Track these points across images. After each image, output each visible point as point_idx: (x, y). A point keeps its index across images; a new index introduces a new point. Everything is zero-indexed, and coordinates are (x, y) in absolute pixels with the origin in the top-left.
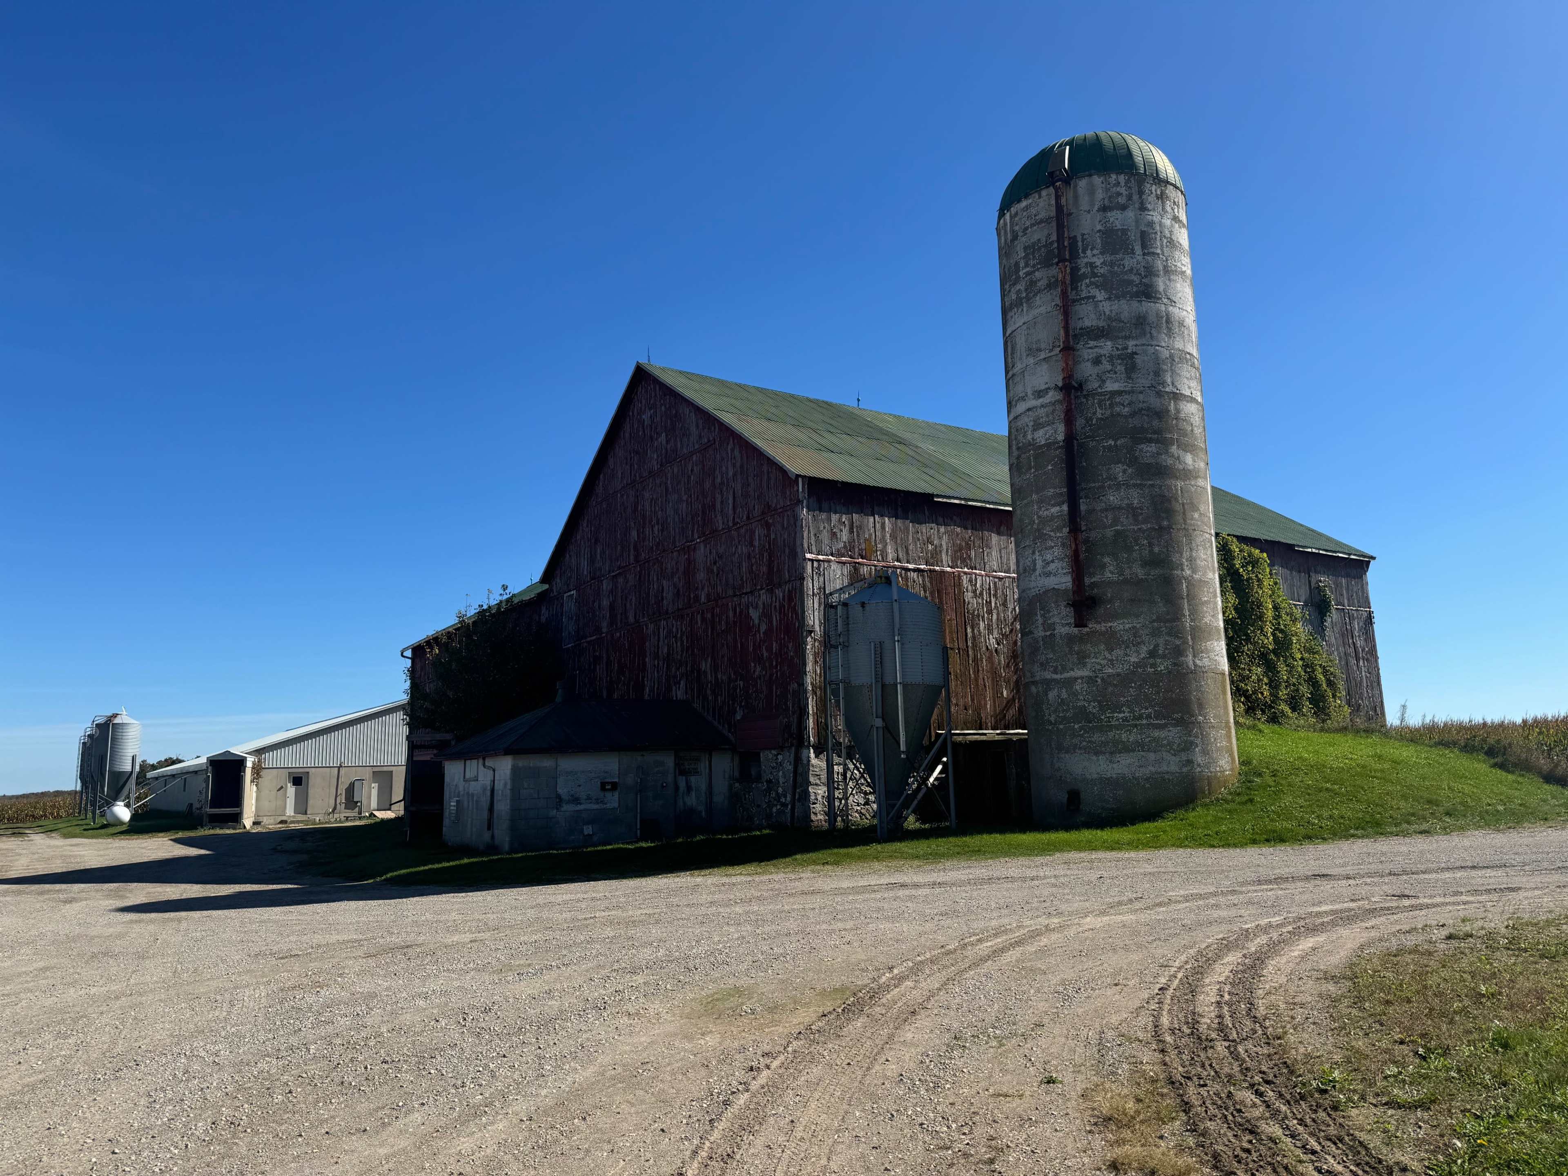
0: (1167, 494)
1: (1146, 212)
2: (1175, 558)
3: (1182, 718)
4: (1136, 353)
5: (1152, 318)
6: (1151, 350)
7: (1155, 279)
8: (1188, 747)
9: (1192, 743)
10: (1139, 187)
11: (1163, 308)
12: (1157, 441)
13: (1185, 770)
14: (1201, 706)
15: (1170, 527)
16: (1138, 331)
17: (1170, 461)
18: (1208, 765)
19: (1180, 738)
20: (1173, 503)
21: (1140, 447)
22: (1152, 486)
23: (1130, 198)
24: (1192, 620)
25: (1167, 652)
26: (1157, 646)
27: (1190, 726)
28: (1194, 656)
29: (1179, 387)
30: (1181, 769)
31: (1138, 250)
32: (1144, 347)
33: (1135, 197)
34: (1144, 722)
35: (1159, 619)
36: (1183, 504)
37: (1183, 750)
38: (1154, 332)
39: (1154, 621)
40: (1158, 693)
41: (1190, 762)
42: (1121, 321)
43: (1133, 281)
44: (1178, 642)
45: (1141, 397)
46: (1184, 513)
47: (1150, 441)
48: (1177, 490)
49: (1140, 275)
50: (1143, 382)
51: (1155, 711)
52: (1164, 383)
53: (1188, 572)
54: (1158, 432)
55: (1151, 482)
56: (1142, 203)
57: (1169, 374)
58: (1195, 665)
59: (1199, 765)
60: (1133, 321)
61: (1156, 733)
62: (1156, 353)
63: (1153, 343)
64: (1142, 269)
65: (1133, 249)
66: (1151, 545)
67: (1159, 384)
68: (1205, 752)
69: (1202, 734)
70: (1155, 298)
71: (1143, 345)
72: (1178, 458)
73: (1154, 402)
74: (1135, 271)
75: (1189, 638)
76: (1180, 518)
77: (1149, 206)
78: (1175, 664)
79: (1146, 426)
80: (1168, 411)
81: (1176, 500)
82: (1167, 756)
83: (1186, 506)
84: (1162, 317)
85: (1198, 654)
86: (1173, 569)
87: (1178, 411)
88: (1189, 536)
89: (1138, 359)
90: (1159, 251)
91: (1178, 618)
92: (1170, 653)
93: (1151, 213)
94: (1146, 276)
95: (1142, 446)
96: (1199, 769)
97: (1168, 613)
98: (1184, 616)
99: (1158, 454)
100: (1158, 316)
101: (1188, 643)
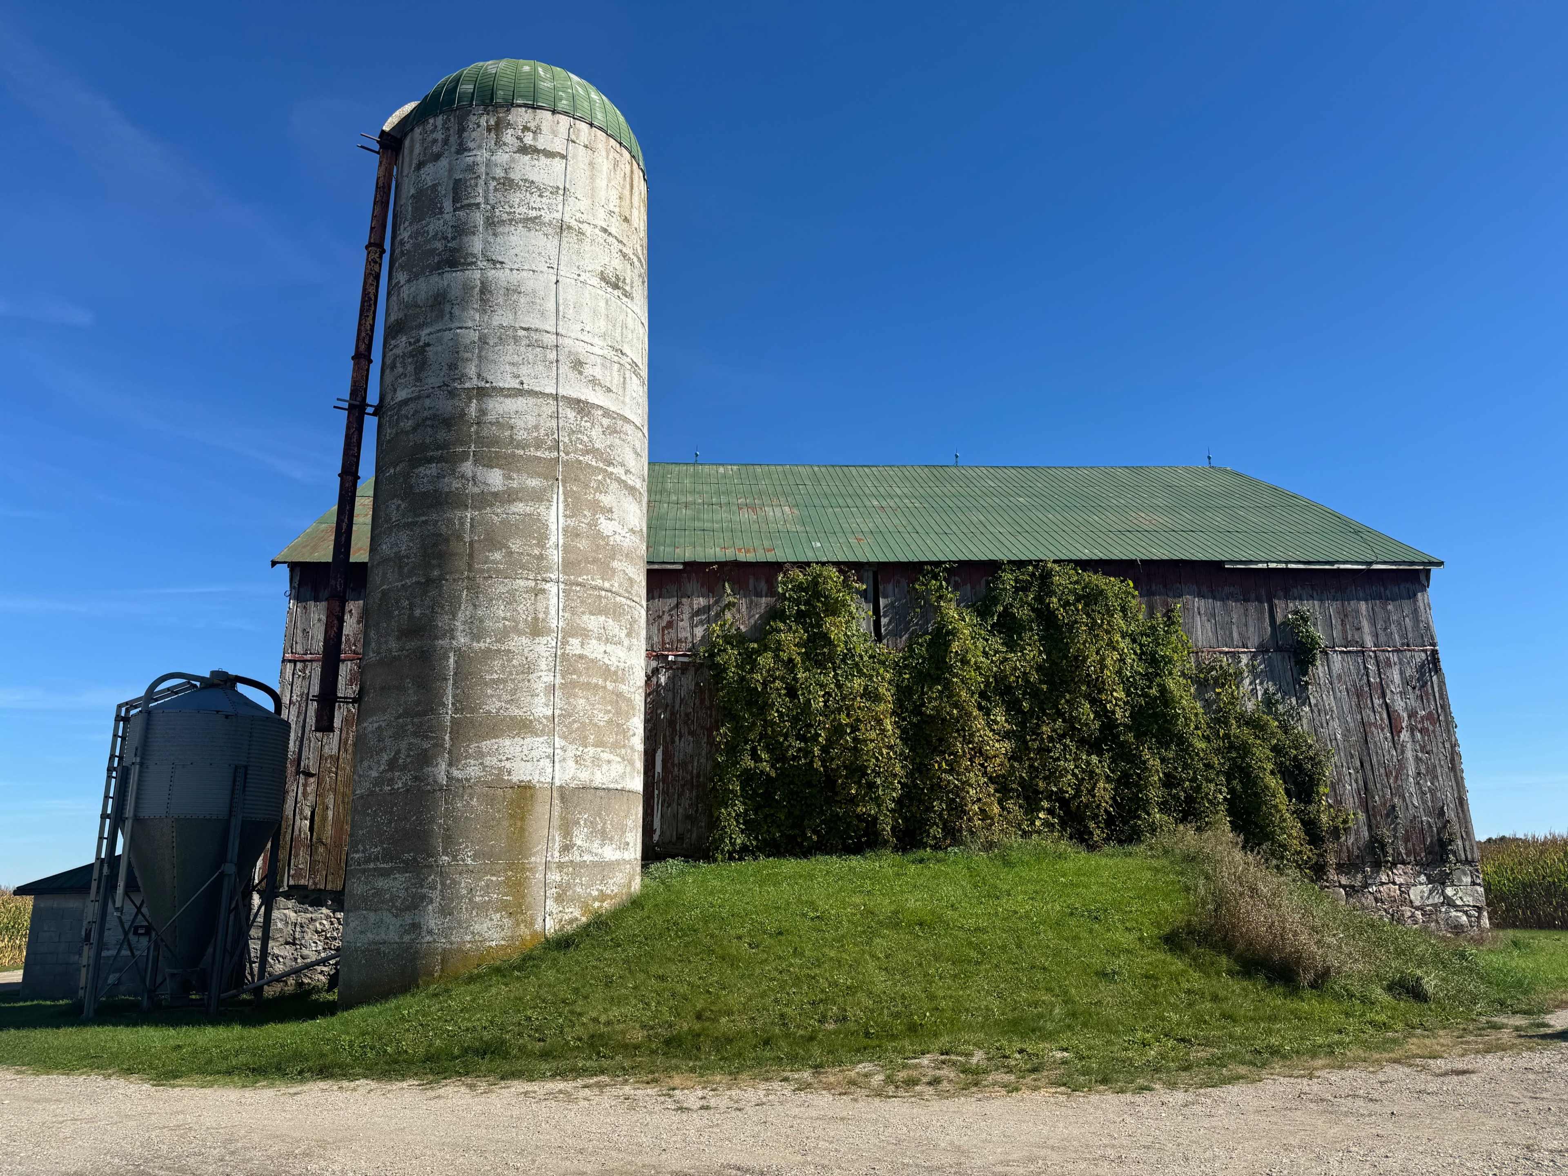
0: (444, 530)
1: (466, 154)
2: (442, 621)
3: (415, 859)
4: (428, 345)
5: (455, 292)
6: (448, 335)
7: (465, 239)
8: (416, 902)
9: (423, 897)
10: (460, 124)
11: (477, 275)
12: (440, 459)
13: (407, 938)
14: (449, 840)
15: (441, 578)
16: (434, 314)
17: (456, 484)
18: (446, 932)
19: (406, 890)
20: (453, 543)
21: (416, 471)
22: (425, 522)
23: (446, 142)
24: (456, 711)
25: (408, 760)
26: (398, 752)
27: (425, 870)
28: (450, 765)
29: (490, 378)
30: (401, 937)
31: (448, 205)
32: (439, 334)
33: (453, 139)
34: (372, 866)
35: (406, 714)
36: (471, 543)
37: (408, 909)
38: (456, 311)
39: (399, 717)
40: (390, 822)
41: (415, 927)
42: (417, 306)
43: (436, 249)
44: (426, 745)
45: (427, 402)
46: (471, 556)
47: (430, 461)
48: (462, 524)
49: (446, 238)
50: (432, 380)
51: (384, 849)
52: (462, 377)
53: (462, 640)
54: (445, 446)
55: (424, 518)
56: (461, 144)
57: (476, 362)
58: (450, 778)
59: (430, 932)
60: (430, 303)
61: (381, 883)
62: (455, 340)
63: (453, 326)
64: (450, 230)
65: (441, 208)
66: (412, 607)
67: (454, 380)
68: (445, 911)
69: (443, 884)
70: (464, 264)
71: (439, 331)
72: (474, 478)
73: (445, 406)
74: (440, 236)
75: (447, 738)
76: (462, 564)
77: (471, 145)
78: (416, 778)
79: (427, 441)
80: (463, 414)
81: (460, 538)
82: (388, 918)
83: (476, 545)
84: (473, 288)
85: (458, 760)
86: (436, 638)
87: (483, 412)
88: (474, 589)
89: (430, 352)
90: (480, 200)
91: (432, 710)
92: (411, 762)
93: (474, 152)
94: (454, 238)
95: (422, 469)
96: (429, 938)
97: (418, 703)
98: (444, 705)
99: (440, 476)
100: (467, 288)
101: (442, 746)
